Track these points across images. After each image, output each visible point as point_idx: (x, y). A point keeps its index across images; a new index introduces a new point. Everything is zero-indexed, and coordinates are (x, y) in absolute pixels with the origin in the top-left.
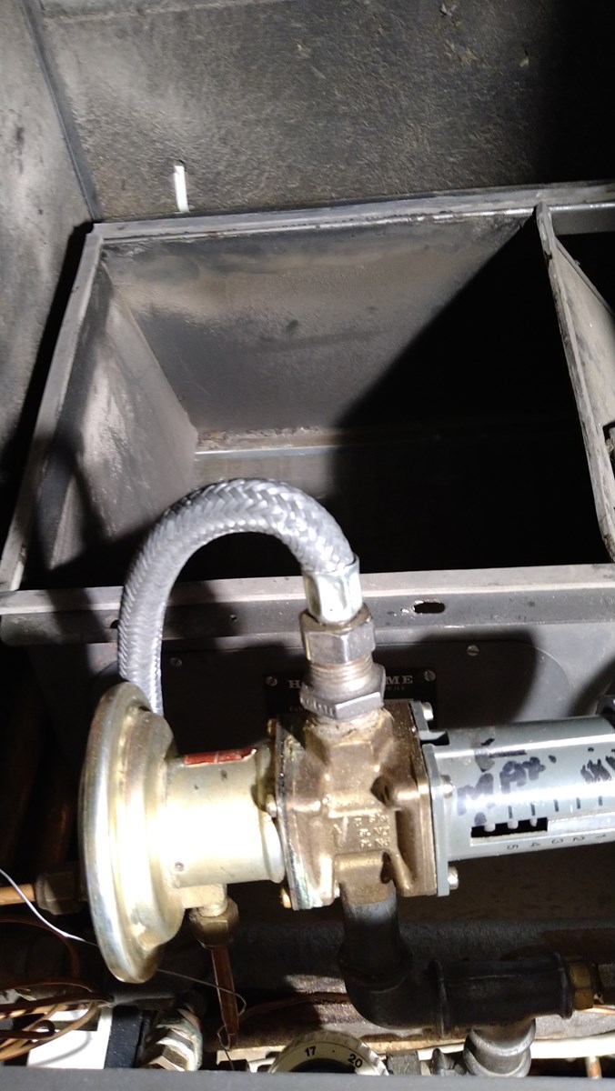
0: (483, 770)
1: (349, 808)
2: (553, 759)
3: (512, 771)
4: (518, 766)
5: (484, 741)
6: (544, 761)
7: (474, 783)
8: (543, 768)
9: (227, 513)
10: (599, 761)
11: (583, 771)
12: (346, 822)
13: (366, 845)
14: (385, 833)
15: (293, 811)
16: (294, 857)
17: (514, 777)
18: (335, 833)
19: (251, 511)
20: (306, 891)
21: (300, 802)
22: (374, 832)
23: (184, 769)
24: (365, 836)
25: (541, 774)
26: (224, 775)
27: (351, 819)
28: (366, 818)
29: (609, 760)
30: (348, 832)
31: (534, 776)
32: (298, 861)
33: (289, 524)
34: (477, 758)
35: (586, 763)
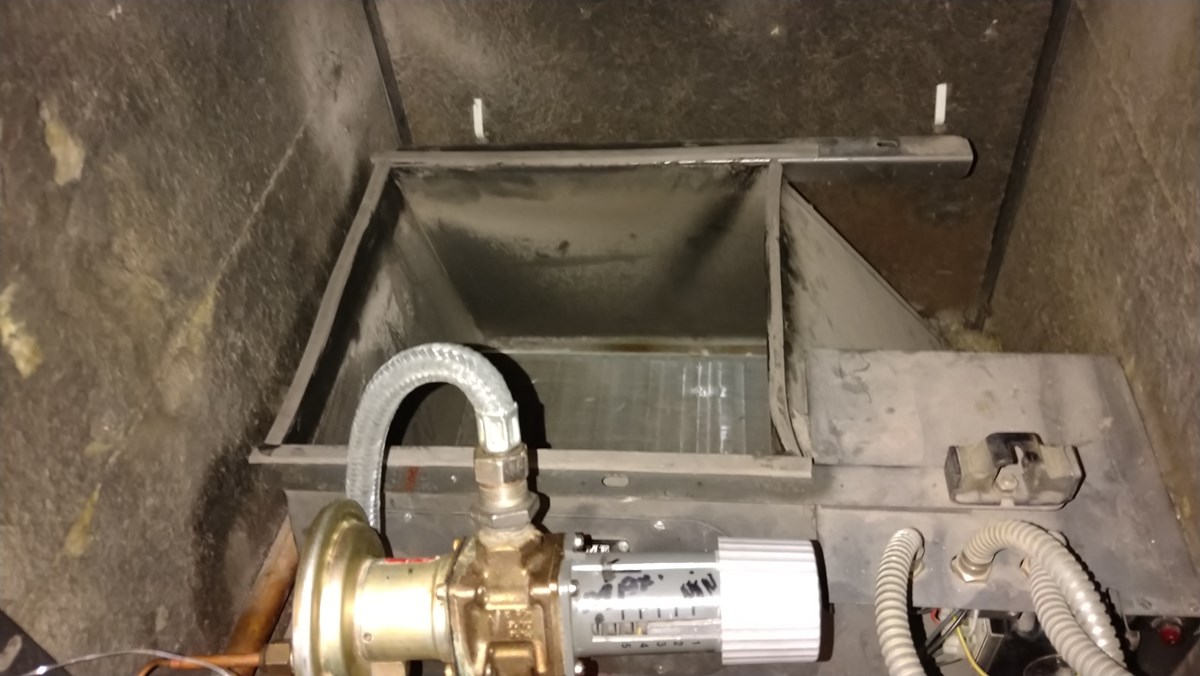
0: (606, 581)
1: (502, 603)
2: (661, 577)
3: (628, 584)
4: (633, 581)
5: (612, 559)
6: (654, 578)
7: (597, 590)
8: (652, 583)
9: (424, 366)
10: (696, 582)
11: (683, 588)
12: (498, 613)
13: (514, 636)
14: (529, 627)
15: (454, 596)
16: (454, 636)
17: (627, 588)
18: (490, 624)
19: (440, 365)
20: (463, 665)
21: (459, 589)
22: (521, 626)
23: (382, 566)
24: (513, 628)
25: (650, 588)
26: (411, 571)
27: (502, 612)
28: (513, 612)
29: (705, 582)
30: (500, 623)
31: (644, 588)
32: (458, 640)
33: (465, 376)
34: (604, 572)
35: (686, 582)
